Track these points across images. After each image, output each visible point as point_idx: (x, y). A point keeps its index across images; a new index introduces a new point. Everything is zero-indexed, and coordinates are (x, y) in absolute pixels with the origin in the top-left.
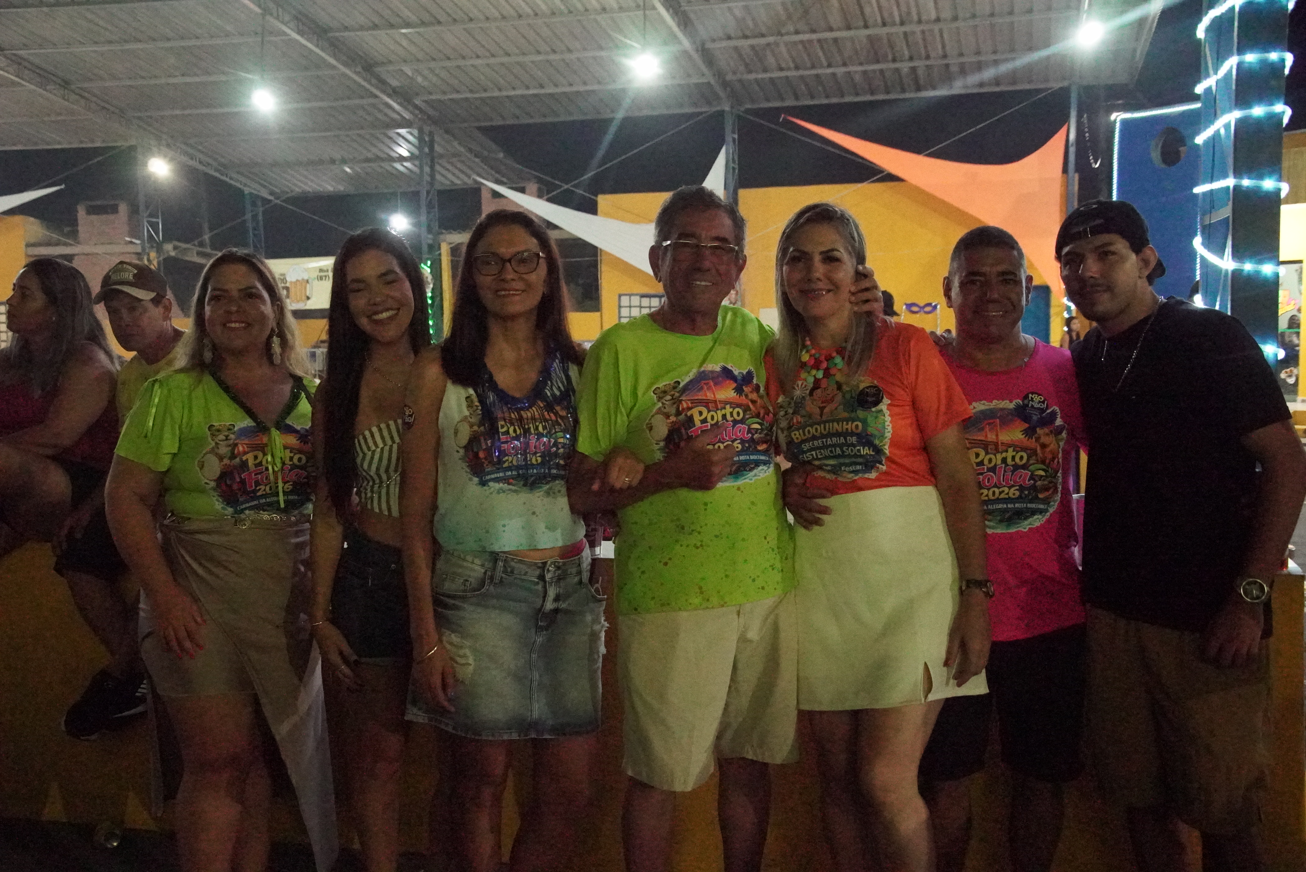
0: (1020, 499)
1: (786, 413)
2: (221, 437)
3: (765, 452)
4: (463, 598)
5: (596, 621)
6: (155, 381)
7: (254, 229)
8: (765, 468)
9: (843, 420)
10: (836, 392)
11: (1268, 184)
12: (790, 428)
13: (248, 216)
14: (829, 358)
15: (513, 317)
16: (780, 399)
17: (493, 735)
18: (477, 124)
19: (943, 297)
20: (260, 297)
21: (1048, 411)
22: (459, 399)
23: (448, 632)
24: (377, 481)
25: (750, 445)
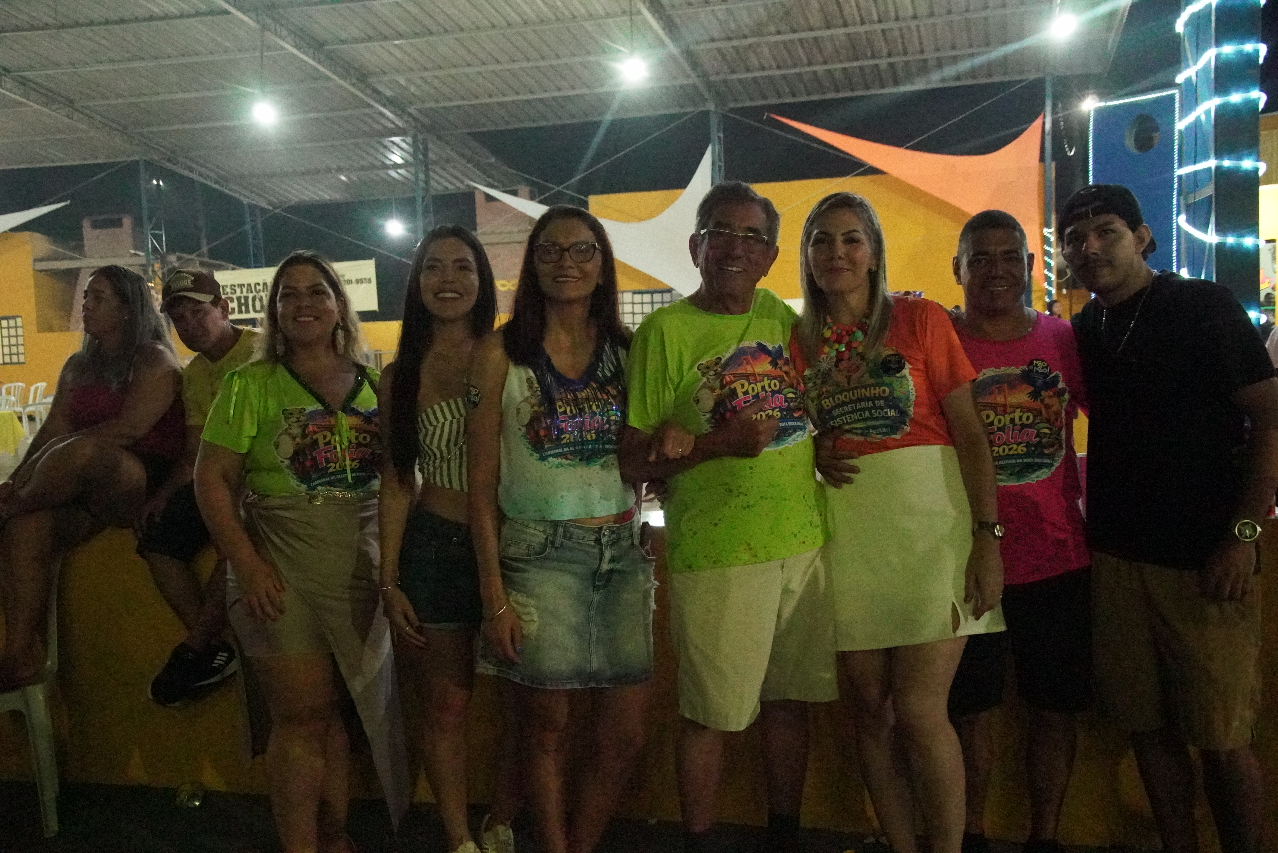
0: (1027, 455)
1: (815, 384)
2: (294, 419)
3: (800, 419)
4: (527, 562)
5: (648, 579)
6: (234, 373)
7: (254, 239)
8: (801, 433)
9: (870, 386)
10: (859, 362)
11: (1247, 164)
12: (819, 396)
13: (248, 227)
14: (850, 333)
15: (570, 302)
16: (807, 373)
17: (557, 686)
18: (468, 130)
19: (953, 275)
20: (325, 293)
21: (1052, 376)
22: (520, 379)
23: (514, 593)
24: (438, 456)
25: (787, 413)
